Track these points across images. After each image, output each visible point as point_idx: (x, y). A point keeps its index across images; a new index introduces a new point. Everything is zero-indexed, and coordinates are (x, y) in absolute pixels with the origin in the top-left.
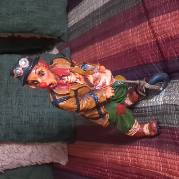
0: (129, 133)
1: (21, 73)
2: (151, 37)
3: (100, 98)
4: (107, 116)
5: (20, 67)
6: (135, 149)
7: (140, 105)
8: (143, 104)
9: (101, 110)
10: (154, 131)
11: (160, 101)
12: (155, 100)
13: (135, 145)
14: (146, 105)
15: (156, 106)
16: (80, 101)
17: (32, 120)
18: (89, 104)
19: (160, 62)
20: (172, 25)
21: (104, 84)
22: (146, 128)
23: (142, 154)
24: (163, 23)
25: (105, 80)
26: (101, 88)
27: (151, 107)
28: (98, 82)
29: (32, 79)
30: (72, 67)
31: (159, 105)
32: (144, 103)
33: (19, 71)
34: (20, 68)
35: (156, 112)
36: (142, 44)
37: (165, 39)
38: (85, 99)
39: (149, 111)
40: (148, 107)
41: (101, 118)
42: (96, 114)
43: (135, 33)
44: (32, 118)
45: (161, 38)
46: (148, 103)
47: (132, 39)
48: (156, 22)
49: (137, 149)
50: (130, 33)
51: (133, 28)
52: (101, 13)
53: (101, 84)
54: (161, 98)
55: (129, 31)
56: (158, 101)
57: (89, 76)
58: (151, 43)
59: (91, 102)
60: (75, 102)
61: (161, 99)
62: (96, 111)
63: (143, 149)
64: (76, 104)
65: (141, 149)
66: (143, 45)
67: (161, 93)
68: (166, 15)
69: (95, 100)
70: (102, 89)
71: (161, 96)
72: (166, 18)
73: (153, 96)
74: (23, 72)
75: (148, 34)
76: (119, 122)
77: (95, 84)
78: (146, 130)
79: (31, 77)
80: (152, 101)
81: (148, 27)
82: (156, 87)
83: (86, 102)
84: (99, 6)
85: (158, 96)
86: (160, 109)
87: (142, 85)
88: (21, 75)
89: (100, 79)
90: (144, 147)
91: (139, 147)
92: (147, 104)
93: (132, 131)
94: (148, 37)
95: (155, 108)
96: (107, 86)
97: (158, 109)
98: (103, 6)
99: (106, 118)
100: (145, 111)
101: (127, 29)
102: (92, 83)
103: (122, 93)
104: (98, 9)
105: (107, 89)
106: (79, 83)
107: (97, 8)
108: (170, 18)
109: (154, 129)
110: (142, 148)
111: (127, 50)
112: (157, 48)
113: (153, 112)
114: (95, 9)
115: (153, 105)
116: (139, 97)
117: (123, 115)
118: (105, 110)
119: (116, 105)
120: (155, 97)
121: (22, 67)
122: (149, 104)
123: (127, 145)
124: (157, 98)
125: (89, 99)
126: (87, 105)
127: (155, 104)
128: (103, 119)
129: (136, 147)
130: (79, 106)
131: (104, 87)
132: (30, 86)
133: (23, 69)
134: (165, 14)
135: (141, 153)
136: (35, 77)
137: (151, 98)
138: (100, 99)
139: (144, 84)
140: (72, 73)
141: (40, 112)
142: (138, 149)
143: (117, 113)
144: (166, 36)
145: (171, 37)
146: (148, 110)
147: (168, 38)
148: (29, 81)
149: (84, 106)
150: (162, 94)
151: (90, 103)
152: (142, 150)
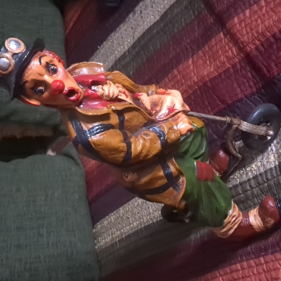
0: (224, 227)
1: (10, 65)
2: (234, 55)
3: (168, 132)
4: (183, 182)
5: (7, 51)
6: (238, 270)
7: (231, 182)
8: (237, 178)
9: (169, 167)
10: (272, 215)
11: (270, 160)
12: (260, 163)
13: (236, 263)
14: (245, 178)
15: (265, 172)
16: (130, 138)
17: (16, 275)
18: (148, 144)
19: (258, 91)
20: (272, 16)
21: (171, 109)
22: (255, 216)
23: (254, 274)
24: (253, 19)
25: (172, 102)
26: (166, 118)
27: (255, 177)
28: (158, 109)
29: (34, 77)
30: (109, 72)
31: (271, 169)
32: (239, 176)
33: (5, 60)
34: (8, 55)
35: (266, 184)
36: (217, 74)
37: (262, 44)
38: (139, 137)
39: (252, 188)
40: (249, 180)
41: (171, 188)
42: (160, 178)
43: (201, 62)
44: (16, 272)
45: (253, 47)
46: (247, 174)
47: (196, 73)
48: (239, 23)
49: (240, 269)
50: (190, 66)
51: (195, 56)
52: (131, 57)
53: (164, 111)
54: (272, 155)
55: (188, 62)
56: (267, 162)
57: (140, 94)
58: (234, 66)
59: (151, 140)
60: (121, 138)
61: (272, 158)
62: (159, 171)
63: (253, 264)
64: (123, 142)
65: (250, 267)
66: (220, 75)
67: (270, 148)
68: (256, 5)
69: (160, 137)
70: (168, 119)
71: (270, 153)
72: (257, 11)
73: (254, 156)
74: (13, 61)
75: (227, 51)
76: (205, 199)
77: (154, 112)
78: (254, 219)
79: (30, 72)
80: (254, 166)
81: (225, 41)
82: (261, 130)
83: (141, 141)
84: (126, 48)
85: (266, 154)
86: (275, 175)
87: (235, 126)
88: (10, 69)
89: (162, 103)
90: (256, 260)
91: (245, 263)
92: (245, 176)
93: (230, 222)
94: (227, 57)
95: (264, 176)
96: (177, 111)
97: (270, 177)
98: (134, 46)
99: (181, 187)
100: (245, 191)
101: (184, 61)
102: (149, 108)
103: (200, 146)
104: (125, 53)
105: (179, 117)
106: (125, 101)
107: (122, 53)
108: (265, 8)
109: (272, 209)
110: (252, 262)
111: (190, 95)
112: (249, 69)
113: (261, 186)
114: (118, 56)
115: (258, 173)
116: (230, 160)
117: (210, 183)
118: (177, 166)
119: (195, 163)
120: (260, 158)
121: (11, 52)
122: (250, 173)
123: (218, 269)
124: (263, 159)
125: (147, 135)
126: (144, 146)
127: (262, 170)
128: (174, 188)
129: (239, 266)
130: (129, 145)
131: (172, 114)
132: (27, 100)
133: (14, 55)
134: (254, 5)
135: (252, 274)
136: (39, 72)
137: (251, 162)
138: (168, 134)
139: (239, 125)
140: (111, 82)
141: (30, 258)
142: (243, 269)
143: (199, 179)
144: (262, 40)
145: (274, 36)
146: (250, 186)
147: (268, 39)
148: (27, 81)
149: (139, 148)
150: (272, 150)
151: (150, 143)
152: (252, 267)
